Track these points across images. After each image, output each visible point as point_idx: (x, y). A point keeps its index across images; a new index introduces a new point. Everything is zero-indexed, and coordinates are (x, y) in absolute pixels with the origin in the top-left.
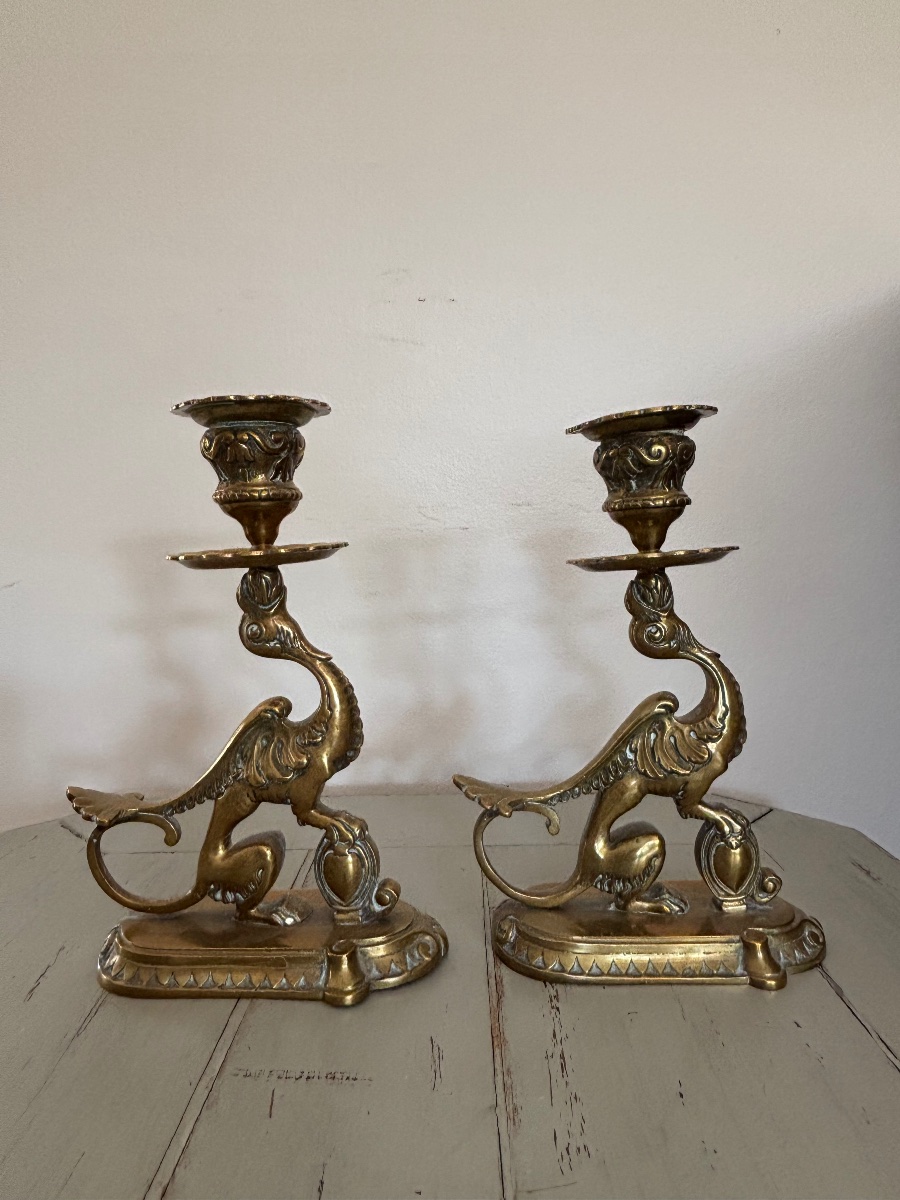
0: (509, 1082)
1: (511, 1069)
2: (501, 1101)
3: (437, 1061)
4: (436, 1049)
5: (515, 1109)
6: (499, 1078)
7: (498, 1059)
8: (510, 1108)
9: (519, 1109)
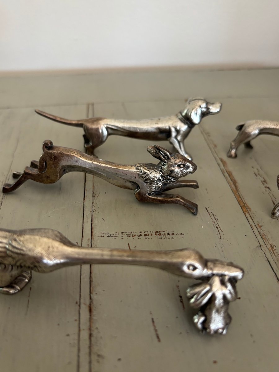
0: (261, 232)
1: (261, 224)
2: (262, 243)
3: (215, 221)
4: (211, 214)
5: (272, 247)
6: (255, 230)
7: (249, 218)
8: (269, 247)
9: (274, 247)
